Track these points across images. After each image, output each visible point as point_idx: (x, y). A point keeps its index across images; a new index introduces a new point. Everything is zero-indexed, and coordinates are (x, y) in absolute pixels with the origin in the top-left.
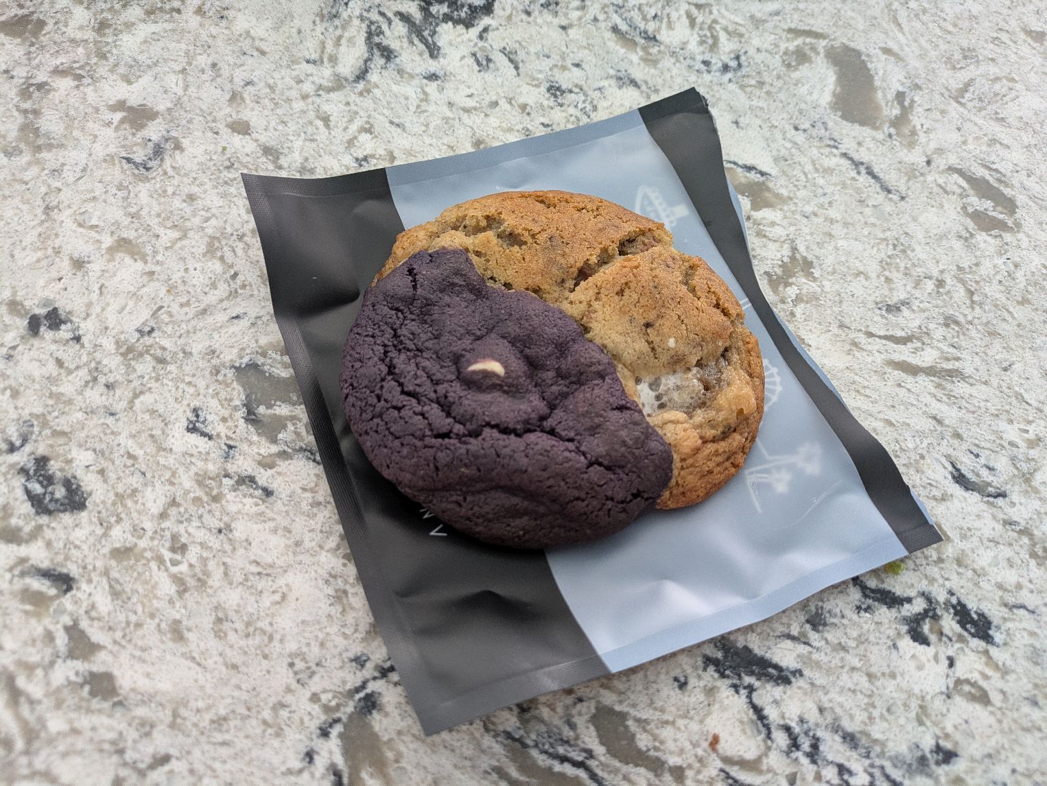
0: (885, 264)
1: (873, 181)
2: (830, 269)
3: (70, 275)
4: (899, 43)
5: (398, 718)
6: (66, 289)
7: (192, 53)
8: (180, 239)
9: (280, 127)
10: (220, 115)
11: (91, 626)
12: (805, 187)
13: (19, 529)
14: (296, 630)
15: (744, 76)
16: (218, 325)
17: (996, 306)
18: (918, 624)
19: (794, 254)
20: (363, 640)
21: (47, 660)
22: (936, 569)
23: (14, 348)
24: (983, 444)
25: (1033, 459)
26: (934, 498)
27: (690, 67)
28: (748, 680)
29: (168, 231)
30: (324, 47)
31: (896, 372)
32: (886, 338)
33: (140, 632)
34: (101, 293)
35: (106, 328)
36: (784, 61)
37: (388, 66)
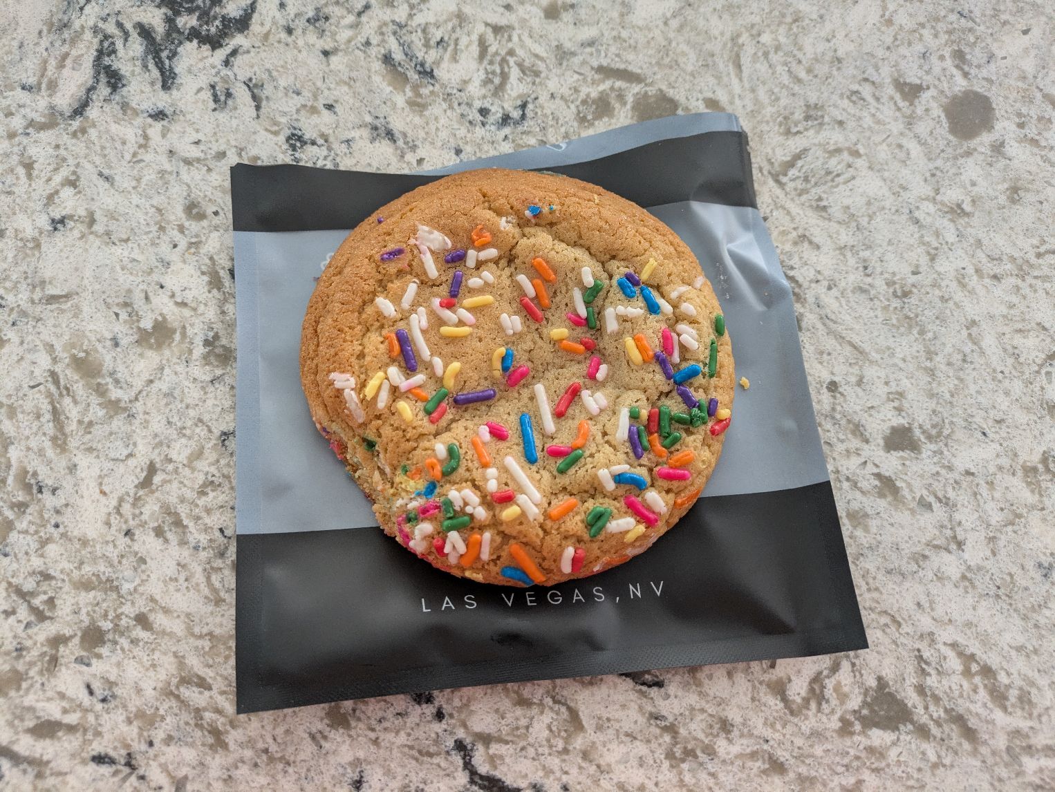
4: (731, 93)
30: (45, 69)
37: (112, 97)
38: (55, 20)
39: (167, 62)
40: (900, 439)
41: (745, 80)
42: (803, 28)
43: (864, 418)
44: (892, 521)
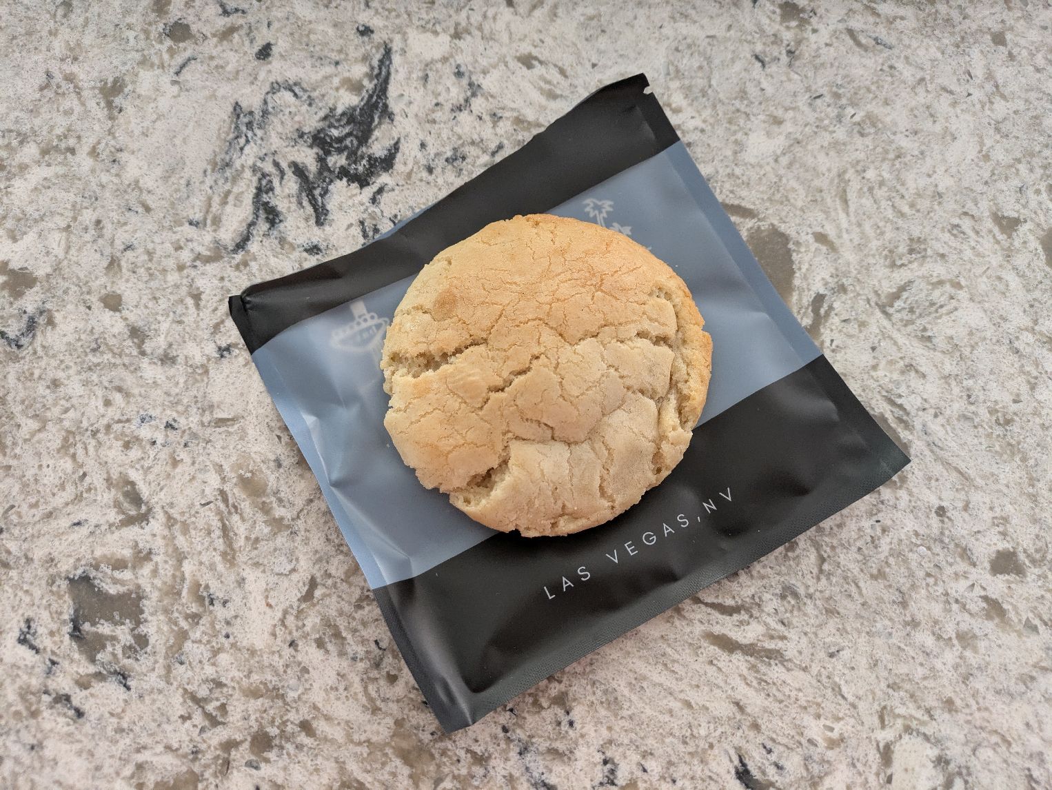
4: (838, 227)
7: (78, 206)
8: (39, 430)
9: (150, 304)
10: (95, 285)
16: (60, 531)
17: (845, 578)
24: (780, 739)
25: (828, 762)
30: (210, 206)
31: (712, 647)
37: (271, 232)
38: (218, 159)
39: (319, 199)
40: (1005, 563)
41: (852, 214)
42: (906, 164)
43: (971, 543)
44: (1000, 642)
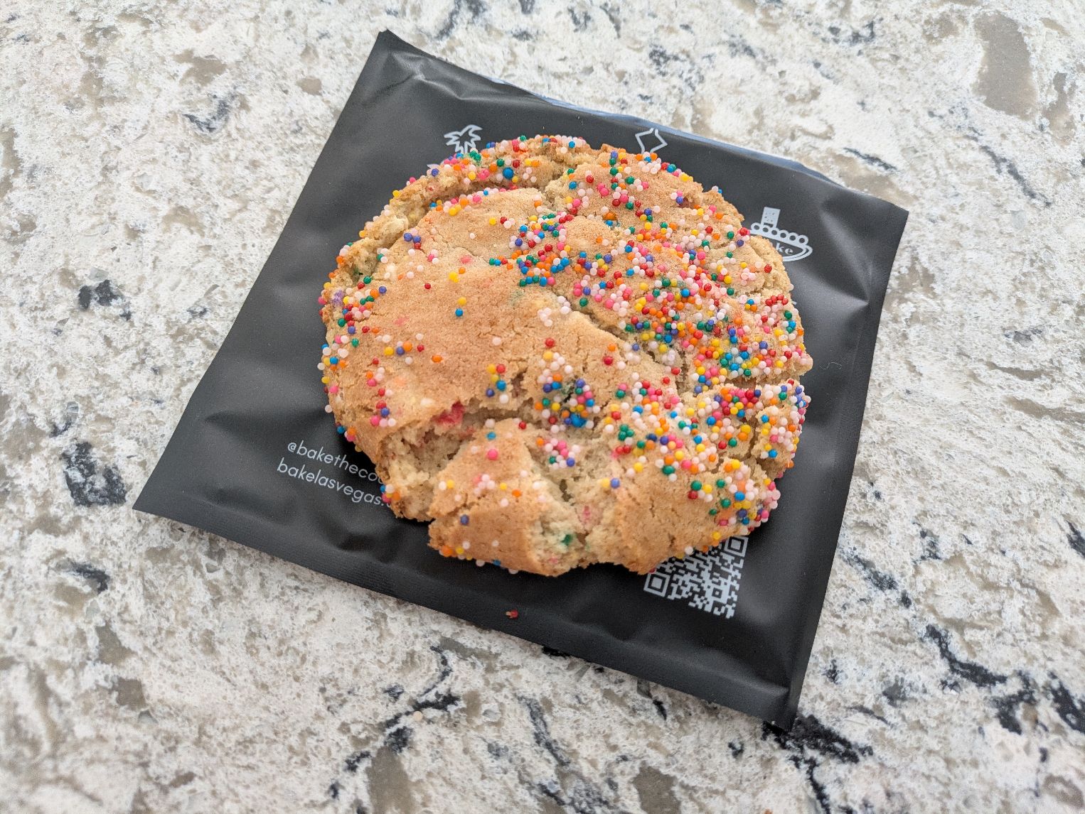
0: (1018, 283)
1: (1015, 182)
2: (954, 285)
3: (124, 244)
5: (429, 759)
6: (118, 260)
11: (123, 629)
12: (935, 185)
13: (58, 520)
14: (330, 653)
15: (876, 48)
18: (1011, 707)
19: (913, 264)
20: (400, 670)
21: (77, 661)
22: (1037, 647)
23: (63, 322)
26: (1046, 564)
27: (815, 34)
28: (810, 753)
29: (229, 202)
32: (1010, 370)
33: (171, 641)
34: (155, 267)
35: (158, 306)
36: (925, 31)
